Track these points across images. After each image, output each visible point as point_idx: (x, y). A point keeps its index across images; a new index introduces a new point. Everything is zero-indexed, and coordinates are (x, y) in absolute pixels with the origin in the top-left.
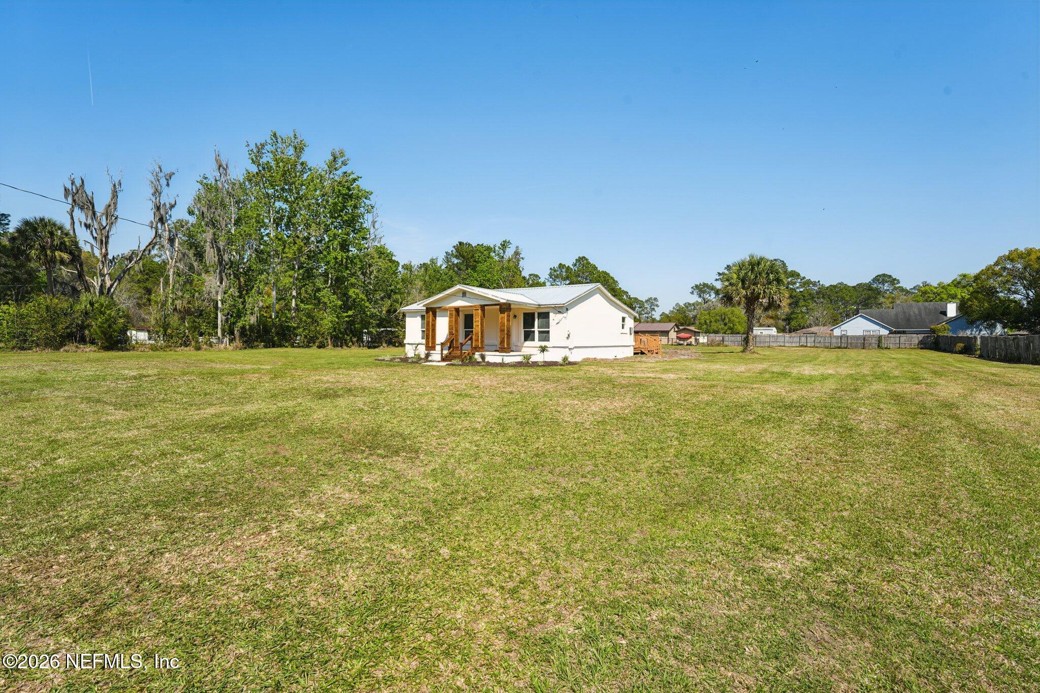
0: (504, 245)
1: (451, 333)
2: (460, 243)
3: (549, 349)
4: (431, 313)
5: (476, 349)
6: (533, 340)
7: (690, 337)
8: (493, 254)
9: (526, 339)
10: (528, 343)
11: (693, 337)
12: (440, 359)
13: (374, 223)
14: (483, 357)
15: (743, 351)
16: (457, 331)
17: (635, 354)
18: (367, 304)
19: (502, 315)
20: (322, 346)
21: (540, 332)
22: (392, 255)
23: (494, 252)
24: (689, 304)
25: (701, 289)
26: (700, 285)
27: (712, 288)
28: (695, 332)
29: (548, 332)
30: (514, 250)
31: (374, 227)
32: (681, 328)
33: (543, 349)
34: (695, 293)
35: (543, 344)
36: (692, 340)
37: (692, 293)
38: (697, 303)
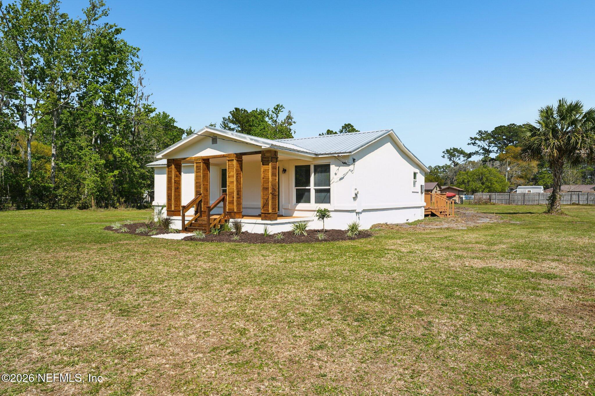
0: (278, 109)
1: (198, 193)
2: (237, 109)
3: (331, 214)
4: (173, 166)
5: (231, 214)
6: (308, 201)
7: (454, 196)
8: (267, 119)
9: (299, 200)
10: (301, 206)
11: (457, 196)
12: (180, 228)
13: (141, 79)
14: (238, 226)
15: (549, 212)
16: (206, 190)
17: (426, 216)
18: (135, 163)
19: (266, 167)
20: (84, 207)
21: (317, 191)
22: (174, 121)
23: (268, 116)
24: (439, 167)
25: (452, 153)
26: (451, 149)
27: (462, 152)
28: (459, 191)
29: (328, 191)
30: (287, 114)
31: (141, 84)
32: (443, 187)
33: (323, 215)
34: (446, 156)
35: (323, 206)
36: (457, 198)
37: (443, 157)
38: (447, 167)
